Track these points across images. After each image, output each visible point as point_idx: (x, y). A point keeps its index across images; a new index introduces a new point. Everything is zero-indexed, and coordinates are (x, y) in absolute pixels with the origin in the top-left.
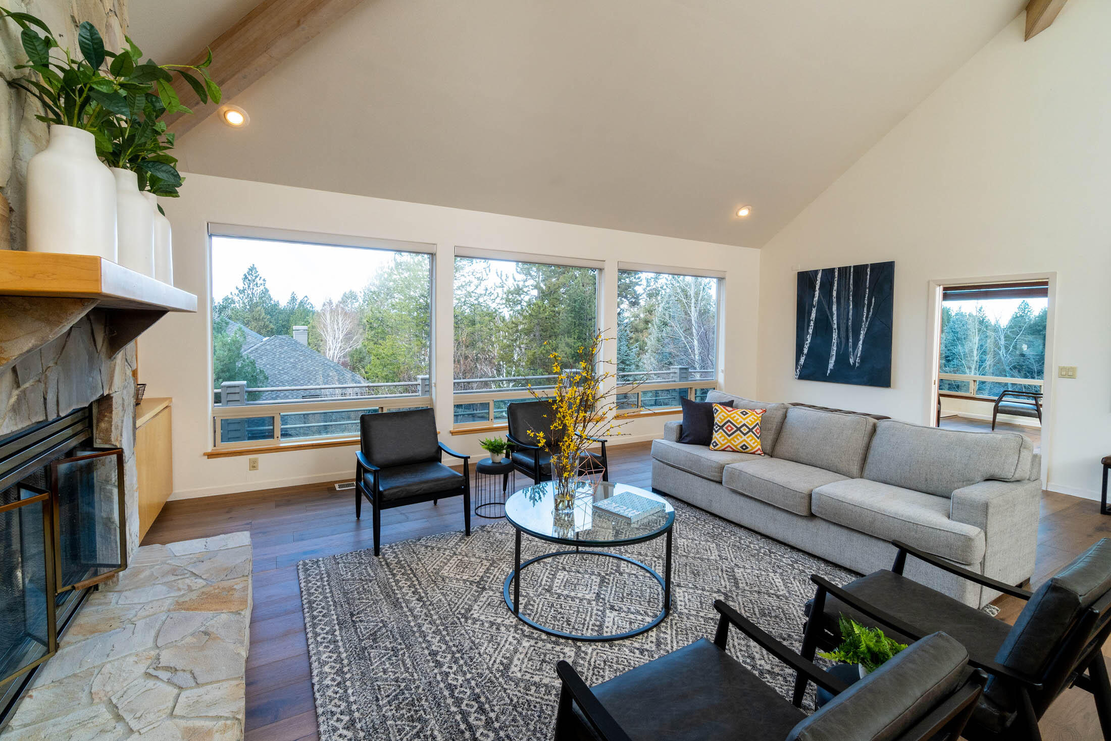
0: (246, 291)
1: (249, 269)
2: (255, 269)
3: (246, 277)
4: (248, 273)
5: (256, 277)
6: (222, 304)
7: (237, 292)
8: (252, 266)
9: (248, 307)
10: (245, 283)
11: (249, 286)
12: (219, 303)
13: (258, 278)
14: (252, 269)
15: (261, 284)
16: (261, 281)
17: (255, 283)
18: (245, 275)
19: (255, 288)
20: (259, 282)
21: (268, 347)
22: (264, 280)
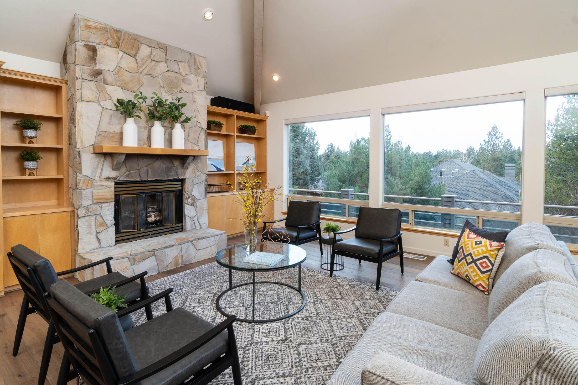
0: (490, 142)
1: (492, 128)
2: (496, 127)
3: (490, 134)
4: (492, 130)
5: (497, 132)
6: (479, 151)
7: (484, 143)
8: (494, 126)
9: (491, 152)
10: (490, 137)
11: (492, 139)
12: (477, 151)
13: (498, 133)
14: (494, 128)
15: (500, 137)
16: (500, 135)
17: (495, 137)
18: (490, 132)
19: (496, 140)
20: (498, 136)
21: (465, 177)
22: (502, 134)
